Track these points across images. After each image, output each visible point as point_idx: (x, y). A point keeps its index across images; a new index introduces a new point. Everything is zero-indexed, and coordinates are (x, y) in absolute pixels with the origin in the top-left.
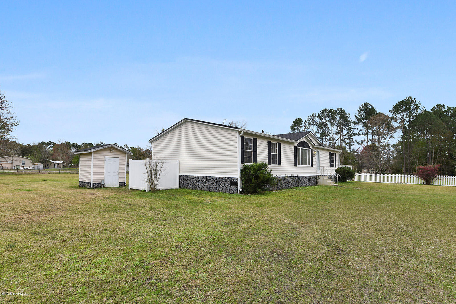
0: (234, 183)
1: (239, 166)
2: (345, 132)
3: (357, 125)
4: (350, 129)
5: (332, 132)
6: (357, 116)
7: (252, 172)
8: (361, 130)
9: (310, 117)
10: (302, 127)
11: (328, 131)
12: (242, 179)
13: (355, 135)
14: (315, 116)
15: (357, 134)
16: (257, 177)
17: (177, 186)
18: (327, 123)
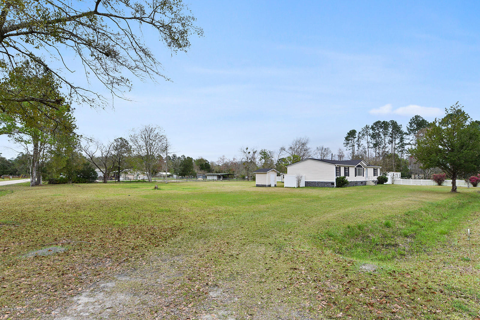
0: (333, 184)
1: (335, 177)
2: (398, 141)
3: (408, 136)
4: (402, 139)
5: (385, 142)
6: (409, 127)
7: (341, 180)
8: (412, 140)
9: (364, 129)
10: (356, 137)
11: (381, 140)
12: (336, 182)
13: (406, 145)
14: (369, 127)
15: (408, 144)
16: (343, 181)
17: (304, 186)
18: (380, 133)
